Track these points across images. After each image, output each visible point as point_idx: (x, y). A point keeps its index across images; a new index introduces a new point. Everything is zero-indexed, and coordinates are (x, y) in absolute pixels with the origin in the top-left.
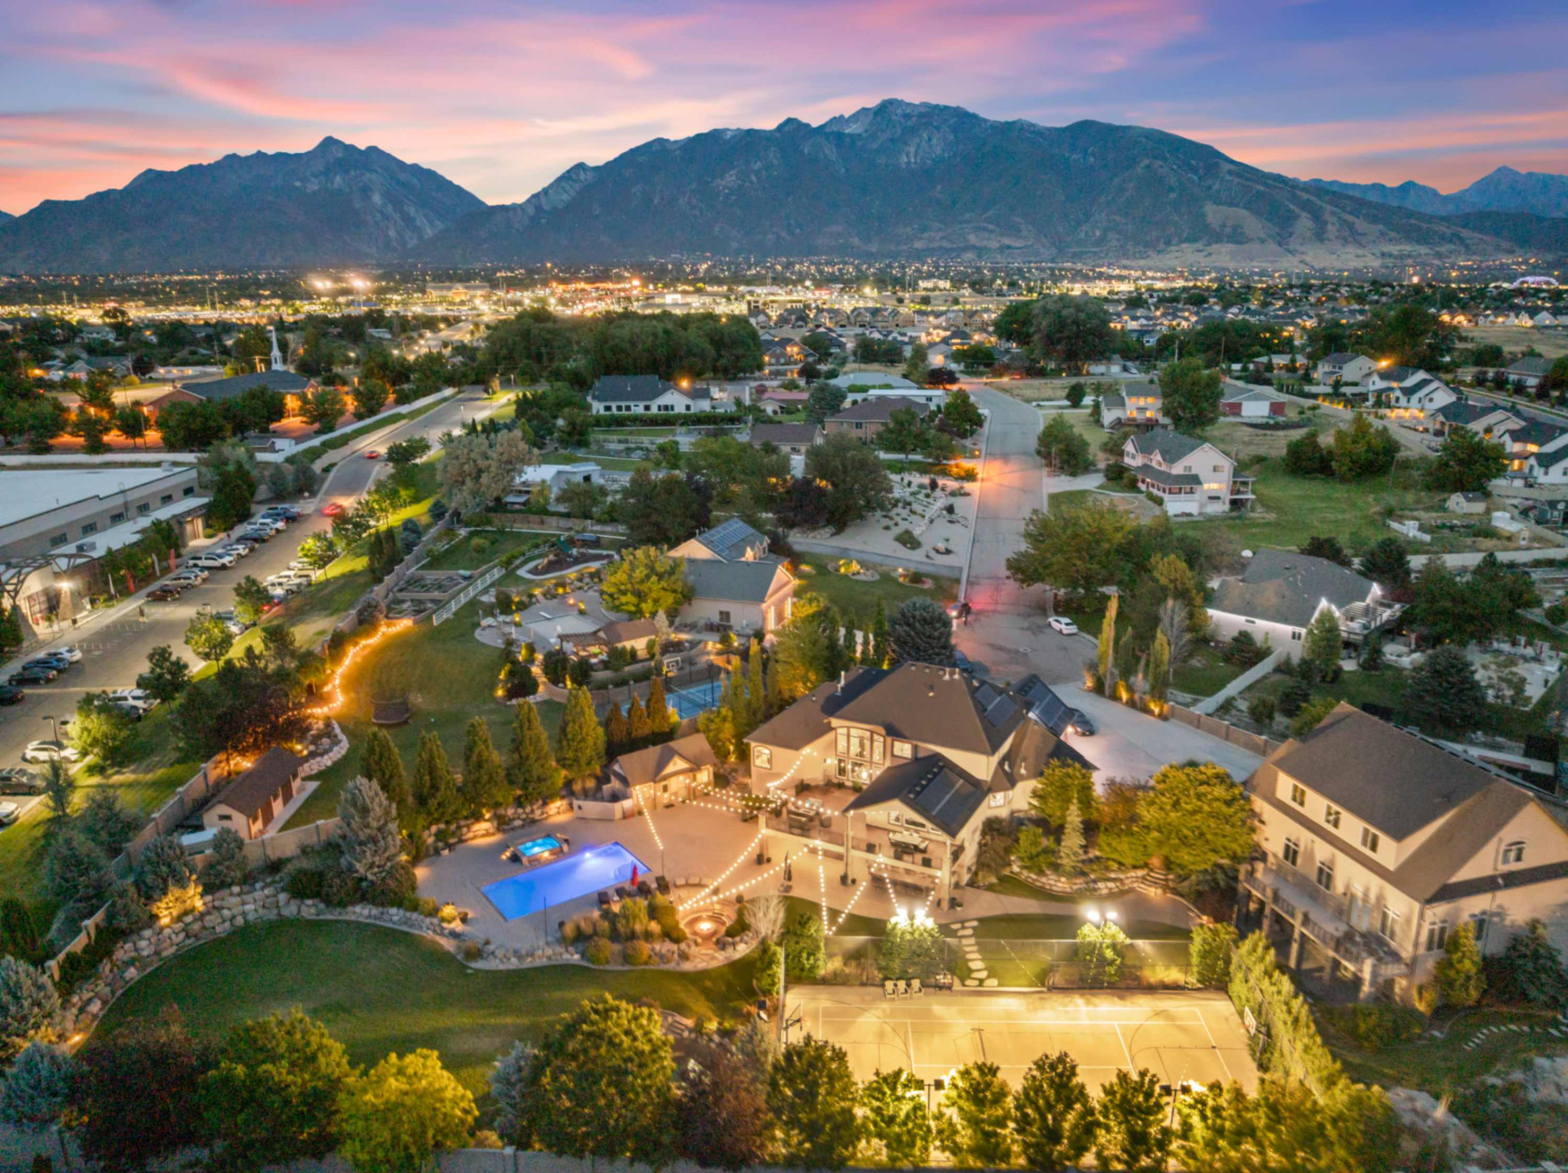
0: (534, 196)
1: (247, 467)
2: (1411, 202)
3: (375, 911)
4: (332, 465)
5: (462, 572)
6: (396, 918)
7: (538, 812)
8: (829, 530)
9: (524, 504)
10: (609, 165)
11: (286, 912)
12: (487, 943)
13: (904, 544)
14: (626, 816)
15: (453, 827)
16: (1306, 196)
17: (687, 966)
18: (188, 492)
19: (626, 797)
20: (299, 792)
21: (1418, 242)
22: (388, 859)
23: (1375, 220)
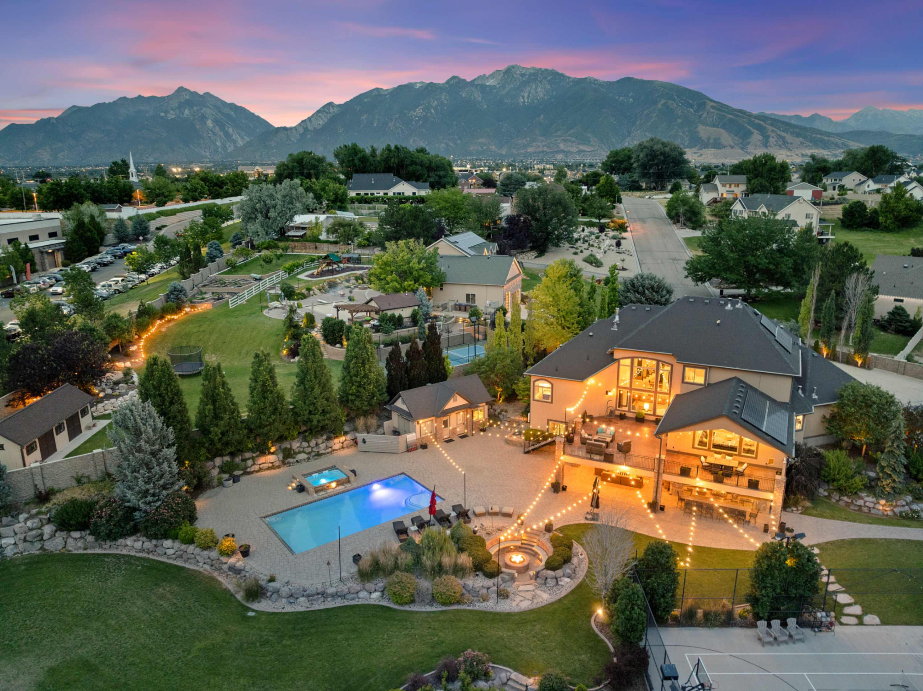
0: (303, 122)
1: (98, 220)
2: (817, 125)
3: (148, 545)
4: (164, 226)
5: (253, 275)
6: (170, 552)
7: (322, 446)
8: (534, 254)
9: (301, 237)
10: (347, 103)
11: (50, 546)
12: (272, 580)
13: (591, 263)
14: (410, 449)
15: (238, 460)
16: (757, 121)
17: (505, 606)
18: (52, 235)
19: (407, 432)
20: (89, 428)
21: (823, 148)
22: (164, 487)
23: (798, 135)
